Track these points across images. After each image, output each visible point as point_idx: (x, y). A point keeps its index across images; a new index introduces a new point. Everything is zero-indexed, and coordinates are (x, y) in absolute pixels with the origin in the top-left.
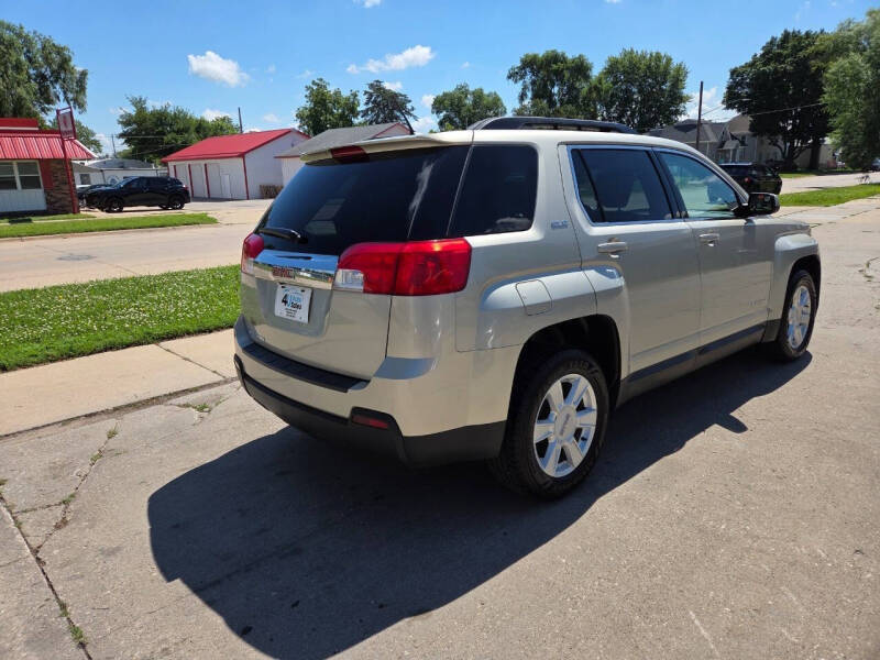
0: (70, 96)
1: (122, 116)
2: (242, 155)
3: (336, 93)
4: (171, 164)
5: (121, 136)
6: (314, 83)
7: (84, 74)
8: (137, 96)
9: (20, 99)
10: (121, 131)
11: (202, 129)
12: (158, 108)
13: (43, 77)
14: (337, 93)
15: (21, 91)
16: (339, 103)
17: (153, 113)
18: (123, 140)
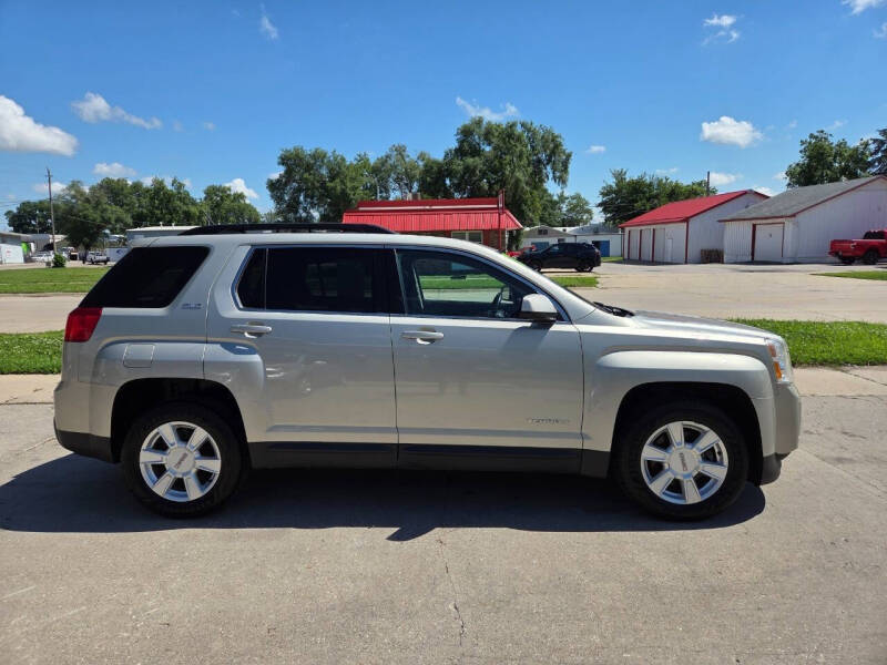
0: (558, 174)
1: (604, 188)
2: (686, 220)
3: (839, 145)
4: (627, 229)
5: (600, 205)
6: (812, 136)
7: (569, 156)
8: (619, 169)
9: (518, 181)
10: (600, 201)
11: (674, 194)
12: (635, 178)
13: (539, 161)
14: (842, 145)
15: (519, 174)
16: (841, 155)
17: (629, 184)
18: (601, 209)
